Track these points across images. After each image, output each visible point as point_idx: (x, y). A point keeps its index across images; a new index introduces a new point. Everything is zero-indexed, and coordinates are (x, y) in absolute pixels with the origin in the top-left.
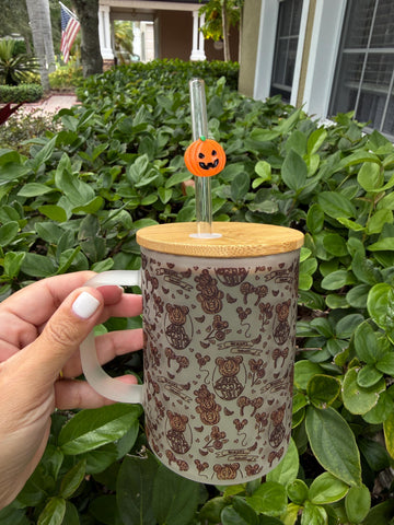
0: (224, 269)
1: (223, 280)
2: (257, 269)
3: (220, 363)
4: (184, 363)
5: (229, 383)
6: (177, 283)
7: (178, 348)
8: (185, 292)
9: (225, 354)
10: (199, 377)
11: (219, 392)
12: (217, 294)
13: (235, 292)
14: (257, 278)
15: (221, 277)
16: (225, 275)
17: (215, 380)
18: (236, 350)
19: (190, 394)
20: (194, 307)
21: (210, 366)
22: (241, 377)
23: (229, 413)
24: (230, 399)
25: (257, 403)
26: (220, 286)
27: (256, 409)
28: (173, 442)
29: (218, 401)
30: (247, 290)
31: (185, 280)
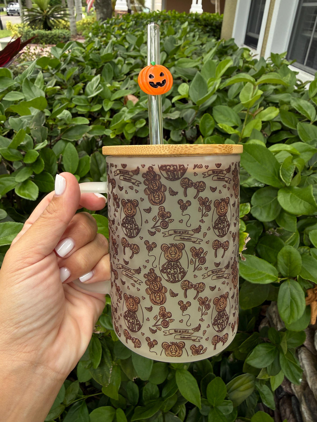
0: (165, 166)
1: (166, 175)
2: (195, 166)
3: (165, 249)
4: (135, 250)
5: (173, 267)
6: (129, 180)
7: (131, 237)
8: (135, 187)
9: (169, 241)
10: (147, 261)
11: (165, 275)
12: (161, 187)
13: (176, 185)
14: (195, 174)
15: (164, 173)
16: (167, 171)
17: (161, 264)
18: (178, 238)
19: (141, 277)
20: (142, 200)
21: (157, 251)
22: (183, 262)
23: (174, 295)
24: (174, 282)
25: (199, 288)
26: (164, 181)
27: (198, 292)
28: (128, 322)
29: (164, 283)
30: (187, 184)
31: (135, 177)
